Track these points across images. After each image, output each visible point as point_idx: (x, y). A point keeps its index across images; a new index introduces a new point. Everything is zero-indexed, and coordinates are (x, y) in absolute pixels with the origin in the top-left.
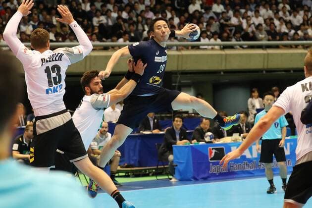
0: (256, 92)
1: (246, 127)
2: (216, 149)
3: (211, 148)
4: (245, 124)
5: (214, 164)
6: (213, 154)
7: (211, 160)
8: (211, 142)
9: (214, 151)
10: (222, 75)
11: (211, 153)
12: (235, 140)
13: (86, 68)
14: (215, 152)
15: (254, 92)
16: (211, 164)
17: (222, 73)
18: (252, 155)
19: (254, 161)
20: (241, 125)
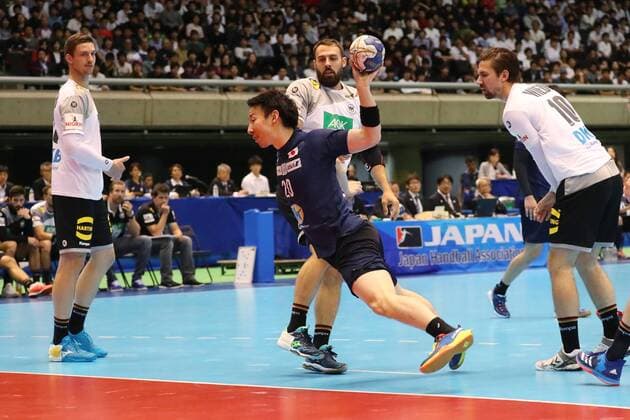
1: (452, 200)
2: (408, 230)
3: (401, 227)
4: (449, 195)
5: (404, 252)
6: (403, 237)
7: (401, 245)
8: (401, 219)
9: (405, 233)
10: (435, 134)
11: (400, 235)
12: (439, 217)
13: (221, 118)
14: (407, 235)
16: (401, 253)
17: (434, 131)
18: (465, 240)
19: (469, 249)
20: (444, 196)
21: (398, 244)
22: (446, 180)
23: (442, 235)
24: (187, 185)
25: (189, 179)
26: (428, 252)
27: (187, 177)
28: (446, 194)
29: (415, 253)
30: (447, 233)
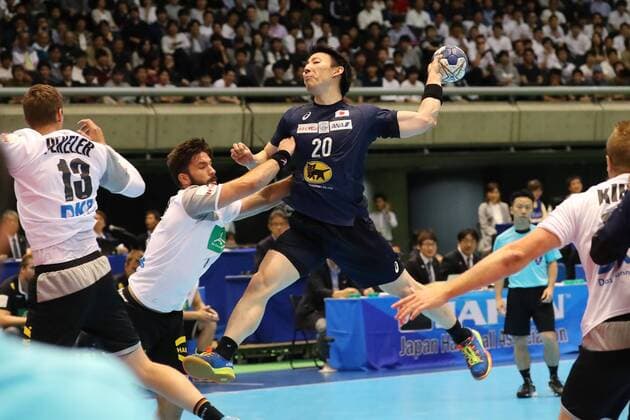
0: (496, 190)
5: (409, 336)
7: (403, 328)
10: (427, 156)
15: (491, 190)
16: (403, 337)
17: (426, 152)
18: (486, 320)
19: (491, 331)
20: (465, 258)
21: (400, 326)
22: (469, 237)
23: (458, 313)
24: (111, 239)
25: (114, 230)
26: (438, 337)
27: (112, 227)
28: (468, 255)
29: (422, 337)
30: (465, 309)
